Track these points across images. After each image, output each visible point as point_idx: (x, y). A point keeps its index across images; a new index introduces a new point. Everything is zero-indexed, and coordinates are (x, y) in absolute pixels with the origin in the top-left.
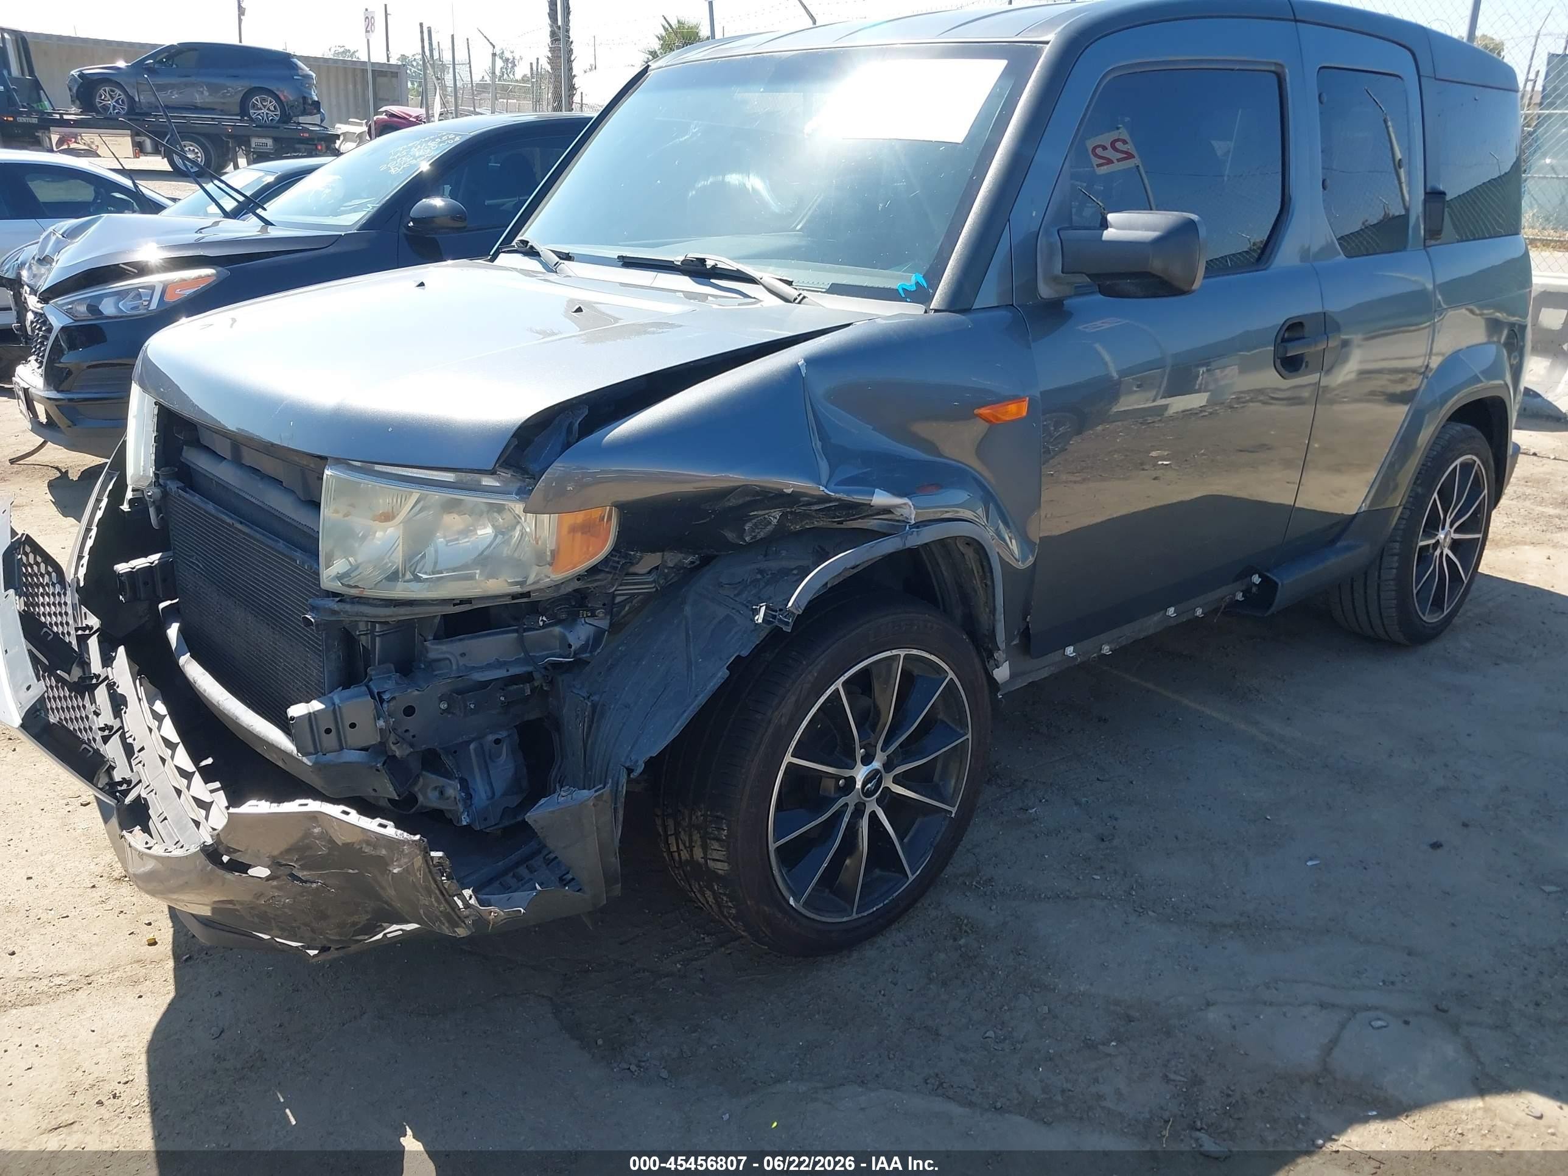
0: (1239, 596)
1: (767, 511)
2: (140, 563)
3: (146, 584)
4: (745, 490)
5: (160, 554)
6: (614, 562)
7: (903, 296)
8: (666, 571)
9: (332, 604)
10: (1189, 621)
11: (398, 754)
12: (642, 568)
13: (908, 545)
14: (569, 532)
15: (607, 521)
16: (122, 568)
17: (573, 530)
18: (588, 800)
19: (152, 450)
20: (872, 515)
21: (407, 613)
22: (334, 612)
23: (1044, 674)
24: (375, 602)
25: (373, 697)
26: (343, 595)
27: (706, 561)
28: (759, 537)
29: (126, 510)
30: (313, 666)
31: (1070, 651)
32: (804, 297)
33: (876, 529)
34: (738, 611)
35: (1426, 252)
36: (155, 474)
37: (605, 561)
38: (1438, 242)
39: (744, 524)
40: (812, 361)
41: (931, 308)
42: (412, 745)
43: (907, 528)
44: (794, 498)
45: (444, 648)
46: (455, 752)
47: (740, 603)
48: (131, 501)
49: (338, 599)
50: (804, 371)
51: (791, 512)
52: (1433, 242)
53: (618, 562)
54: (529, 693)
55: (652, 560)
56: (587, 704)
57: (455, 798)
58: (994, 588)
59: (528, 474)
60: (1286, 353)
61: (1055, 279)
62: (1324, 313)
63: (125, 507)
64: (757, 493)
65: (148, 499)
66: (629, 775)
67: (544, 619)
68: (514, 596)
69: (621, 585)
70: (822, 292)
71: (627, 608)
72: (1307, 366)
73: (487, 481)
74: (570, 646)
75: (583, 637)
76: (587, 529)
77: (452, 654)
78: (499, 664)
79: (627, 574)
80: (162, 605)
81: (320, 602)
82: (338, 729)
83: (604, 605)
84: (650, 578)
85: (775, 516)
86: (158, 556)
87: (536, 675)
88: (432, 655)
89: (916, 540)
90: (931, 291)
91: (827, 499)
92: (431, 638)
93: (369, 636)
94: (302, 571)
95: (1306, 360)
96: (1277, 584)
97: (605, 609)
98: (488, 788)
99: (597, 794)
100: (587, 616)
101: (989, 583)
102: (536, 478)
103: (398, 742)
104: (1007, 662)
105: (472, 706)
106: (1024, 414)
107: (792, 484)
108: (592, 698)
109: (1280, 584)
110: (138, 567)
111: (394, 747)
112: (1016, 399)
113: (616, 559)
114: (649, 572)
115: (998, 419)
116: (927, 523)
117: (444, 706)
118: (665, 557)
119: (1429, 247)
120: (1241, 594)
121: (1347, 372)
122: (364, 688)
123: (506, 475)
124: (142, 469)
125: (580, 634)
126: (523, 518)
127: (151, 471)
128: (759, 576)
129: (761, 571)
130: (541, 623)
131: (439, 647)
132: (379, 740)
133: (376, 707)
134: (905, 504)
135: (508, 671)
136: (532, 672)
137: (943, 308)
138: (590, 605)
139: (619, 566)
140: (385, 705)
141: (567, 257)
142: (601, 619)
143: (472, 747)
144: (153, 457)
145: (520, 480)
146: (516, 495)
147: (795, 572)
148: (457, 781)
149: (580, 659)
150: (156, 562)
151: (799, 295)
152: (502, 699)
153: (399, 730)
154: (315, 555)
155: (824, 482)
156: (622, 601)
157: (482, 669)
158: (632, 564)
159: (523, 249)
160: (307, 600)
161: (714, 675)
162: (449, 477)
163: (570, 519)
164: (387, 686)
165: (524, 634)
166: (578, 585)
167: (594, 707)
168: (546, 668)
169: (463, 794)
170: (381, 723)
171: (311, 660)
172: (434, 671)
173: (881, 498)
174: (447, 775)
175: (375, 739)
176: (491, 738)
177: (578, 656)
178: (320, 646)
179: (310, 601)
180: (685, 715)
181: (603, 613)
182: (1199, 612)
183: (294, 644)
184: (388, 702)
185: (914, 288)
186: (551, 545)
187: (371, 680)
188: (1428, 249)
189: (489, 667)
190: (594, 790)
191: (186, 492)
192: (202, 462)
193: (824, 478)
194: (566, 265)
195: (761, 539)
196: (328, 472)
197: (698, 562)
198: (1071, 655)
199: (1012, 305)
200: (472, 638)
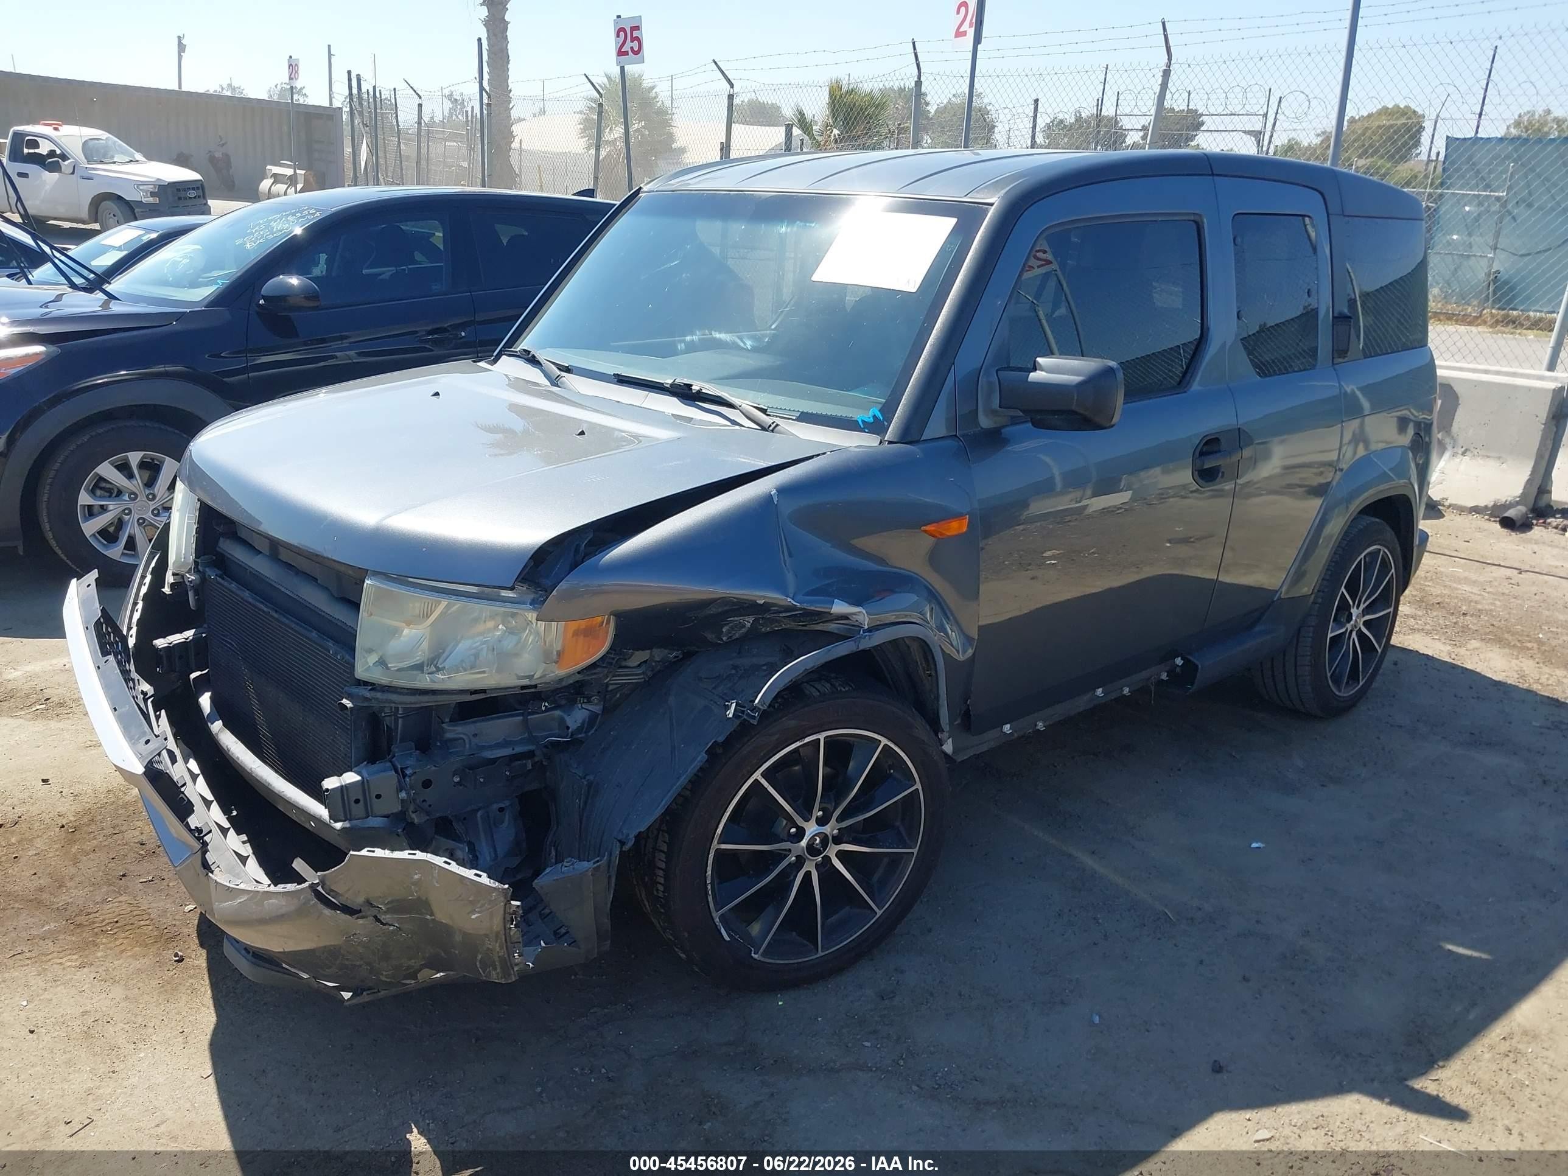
0: (1164, 676)
1: (741, 618)
2: (176, 638)
3: (180, 657)
4: (725, 601)
5: (194, 630)
6: (610, 658)
7: (862, 426)
8: (653, 664)
9: (365, 692)
10: (1116, 700)
11: (416, 821)
12: (633, 662)
13: (861, 648)
14: (573, 636)
15: (606, 624)
16: (160, 643)
17: (576, 633)
18: (587, 871)
19: (193, 540)
20: (833, 620)
21: (430, 700)
22: (366, 699)
23: (984, 748)
24: (402, 690)
25: (396, 772)
26: (374, 684)
27: (688, 656)
28: (734, 638)
29: (167, 593)
30: (341, 742)
31: (1007, 728)
32: (777, 425)
33: (836, 631)
34: (716, 703)
35: (1335, 370)
36: (195, 562)
37: (602, 659)
38: (1346, 359)
39: (722, 628)
40: (782, 490)
41: (886, 439)
42: (428, 813)
43: (861, 632)
44: (766, 608)
45: (459, 729)
46: (465, 819)
47: (717, 695)
48: (172, 586)
49: (370, 687)
50: (775, 499)
51: (763, 618)
52: (1341, 360)
53: (613, 659)
54: (530, 767)
55: (641, 656)
56: (583, 783)
57: (463, 860)
58: (937, 678)
59: (540, 587)
60: (1203, 465)
61: (994, 412)
62: (1239, 429)
63: (167, 590)
64: (734, 604)
65: (188, 584)
66: (621, 848)
67: (547, 704)
68: (523, 687)
69: (613, 677)
70: (793, 420)
71: (618, 696)
72: (1223, 476)
73: (505, 593)
74: (568, 728)
75: (579, 721)
76: (588, 633)
77: (464, 734)
78: (505, 744)
79: (621, 667)
80: (193, 676)
81: (355, 690)
82: (365, 799)
83: (599, 692)
84: (640, 671)
85: (749, 621)
86: (192, 632)
87: (538, 753)
88: (448, 735)
89: (868, 643)
90: (886, 424)
91: (793, 608)
92: (447, 720)
93: (393, 718)
94: (335, 660)
95: (1222, 470)
96: (1197, 666)
97: (599, 696)
98: (492, 850)
99: (595, 865)
100: (584, 702)
101: (933, 673)
102: (548, 591)
103: (416, 812)
104: (951, 739)
105: (482, 780)
106: (965, 529)
107: (762, 595)
108: (588, 778)
109: (1200, 667)
110: (175, 643)
111: (413, 816)
112: (958, 516)
113: (612, 656)
114: (639, 666)
115: (941, 534)
116: (880, 627)
117: (456, 779)
118: (654, 653)
119: (1337, 364)
120: (1166, 674)
121: (1270, 468)
122: (389, 764)
123: (523, 588)
124: (183, 556)
125: (576, 717)
126: (535, 624)
127: (192, 558)
128: (733, 672)
129: (735, 667)
130: (543, 708)
131: (455, 728)
132: (400, 809)
133: (399, 781)
134: (859, 612)
135: (513, 749)
136: (533, 751)
137: (895, 440)
138: (586, 693)
139: (614, 662)
140: (407, 779)
141: (568, 370)
142: (596, 704)
143: (479, 814)
144: (194, 546)
145: (534, 592)
146: (531, 604)
147: (765, 668)
148: (465, 844)
149: (577, 739)
150: (191, 638)
151: (773, 423)
152: (507, 773)
153: (418, 801)
154: (352, 650)
155: (791, 596)
156: (614, 689)
157: (490, 747)
158: (625, 660)
159: (526, 357)
160: (343, 689)
161: (694, 759)
162: (474, 589)
163: (574, 625)
164: (409, 763)
165: (529, 717)
166: (579, 677)
167: (590, 785)
168: (546, 747)
169: (470, 856)
170: (403, 795)
171: (339, 736)
172: (448, 749)
173: (840, 607)
174: (457, 839)
175: (397, 808)
176: (495, 806)
177: (575, 737)
178: (348, 725)
179: (346, 688)
180: (669, 794)
181: (598, 699)
182: (1126, 691)
183: (323, 721)
184: (410, 776)
185: (871, 420)
186: (557, 646)
187: (394, 756)
188: (1336, 366)
189: (498, 746)
190: (592, 862)
191: (223, 579)
192: (238, 553)
193: (791, 590)
194: (568, 378)
195: (737, 639)
196: (368, 582)
197: (681, 656)
198: (1008, 732)
199: (956, 436)
200: (483, 720)
